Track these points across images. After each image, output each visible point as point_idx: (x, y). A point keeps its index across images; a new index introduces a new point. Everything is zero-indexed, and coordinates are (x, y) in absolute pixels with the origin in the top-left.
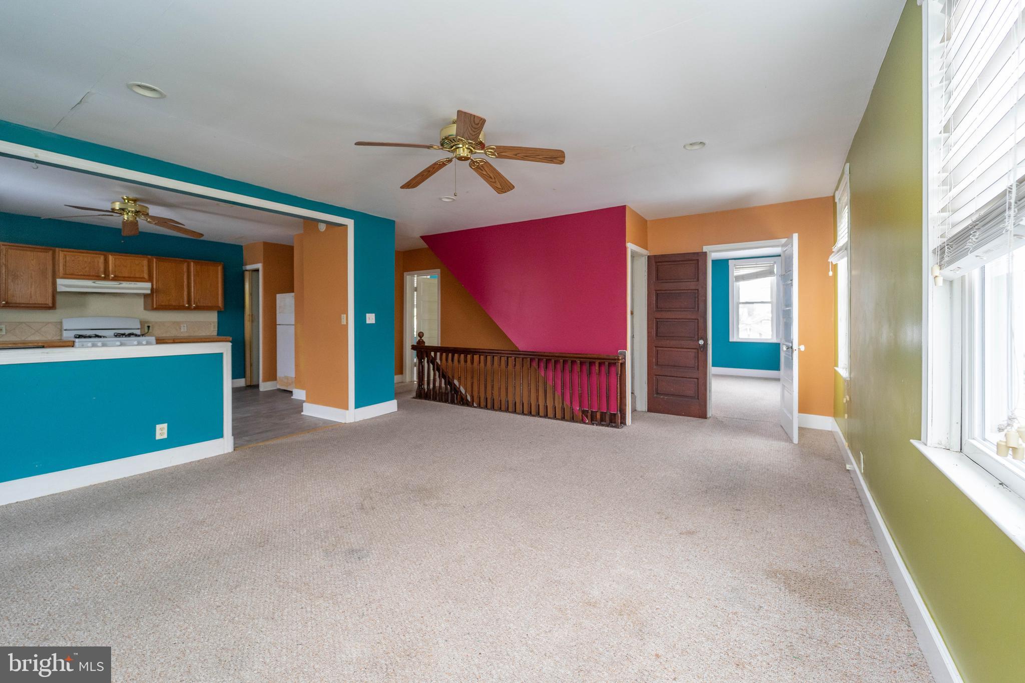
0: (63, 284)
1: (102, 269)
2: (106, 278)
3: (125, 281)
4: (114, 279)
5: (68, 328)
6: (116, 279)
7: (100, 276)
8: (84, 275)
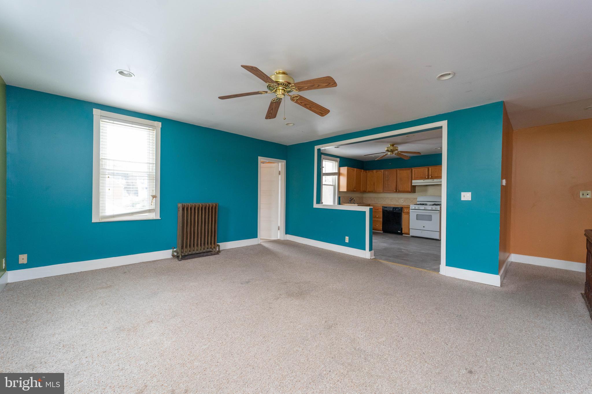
0: (415, 182)
1: (427, 174)
2: (428, 178)
3: (435, 179)
4: (431, 179)
5: (418, 201)
6: (432, 178)
7: (426, 178)
8: (421, 178)
